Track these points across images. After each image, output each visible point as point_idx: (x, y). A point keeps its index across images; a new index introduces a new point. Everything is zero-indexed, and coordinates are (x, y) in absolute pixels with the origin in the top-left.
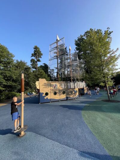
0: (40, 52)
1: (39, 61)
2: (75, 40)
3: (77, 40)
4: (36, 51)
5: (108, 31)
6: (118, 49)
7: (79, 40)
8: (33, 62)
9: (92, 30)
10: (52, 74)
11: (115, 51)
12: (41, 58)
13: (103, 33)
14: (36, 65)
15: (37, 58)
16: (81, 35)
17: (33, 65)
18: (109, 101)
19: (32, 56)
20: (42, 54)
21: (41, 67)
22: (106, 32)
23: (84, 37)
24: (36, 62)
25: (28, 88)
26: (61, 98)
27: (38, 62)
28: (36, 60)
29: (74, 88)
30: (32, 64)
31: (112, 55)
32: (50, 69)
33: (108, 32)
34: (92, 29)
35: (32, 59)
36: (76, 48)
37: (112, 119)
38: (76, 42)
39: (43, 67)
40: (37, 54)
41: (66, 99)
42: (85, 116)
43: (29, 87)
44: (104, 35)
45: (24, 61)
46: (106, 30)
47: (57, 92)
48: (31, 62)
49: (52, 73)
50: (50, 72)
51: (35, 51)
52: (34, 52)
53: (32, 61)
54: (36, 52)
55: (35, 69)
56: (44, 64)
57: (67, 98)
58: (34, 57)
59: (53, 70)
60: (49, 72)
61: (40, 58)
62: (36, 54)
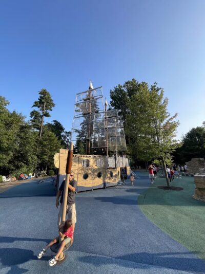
0: (51, 100)
1: (47, 115)
2: (111, 90)
3: (113, 91)
4: (43, 98)
5: (155, 86)
6: (176, 115)
7: (116, 91)
8: (35, 116)
9: (135, 81)
10: (68, 140)
11: (174, 117)
12: (51, 110)
13: (150, 88)
14: (41, 122)
15: (43, 110)
16: (119, 85)
17: (34, 121)
18: (168, 188)
19: (34, 106)
20: (53, 105)
21: (49, 125)
22: (153, 88)
23: (123, 88)
24: (42, 117)
25: (23, 164)
26: (95, 185)
27: (44, 117)
28: (41, 113)
29: (116, 167)
30: (32, 119)
31: (170, 122)
32: (65, 131)
33: (156, 88)
34: (135, 79)
35: (35, 111)
36: (111, 102)
37: (186, 215)
38: (112, 93)
39: (53, 126)
40: (45, 104)
41: (102, 187)
42: (148, 214)
43: (25, 163)
44: (150, 90)
45: (20, 114)
46: (153, 85)
47: (88, 173)
48: (32, 116)
49: (68, 138)
50: (65, 137)
51: (41, 97)
52: (39, 99)
53: (33, 113)
54: (43, 100)
55: (38, 129)
56: (55, 121)
57: (104, 184)
58: (39, 107)
59: (70, 133)
60: (63, 136)
61: (49, 111)
62: (43, 103)
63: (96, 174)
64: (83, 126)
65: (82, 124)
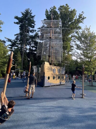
3: (48, 11)
7: (51, 11)
22: (80, 16)
26: (57, 83)
34: (68, 5)
47: (55, 76)
57: (60, 83)
63: (58, 77)
64: (17, 37)
65: (17, 35)
